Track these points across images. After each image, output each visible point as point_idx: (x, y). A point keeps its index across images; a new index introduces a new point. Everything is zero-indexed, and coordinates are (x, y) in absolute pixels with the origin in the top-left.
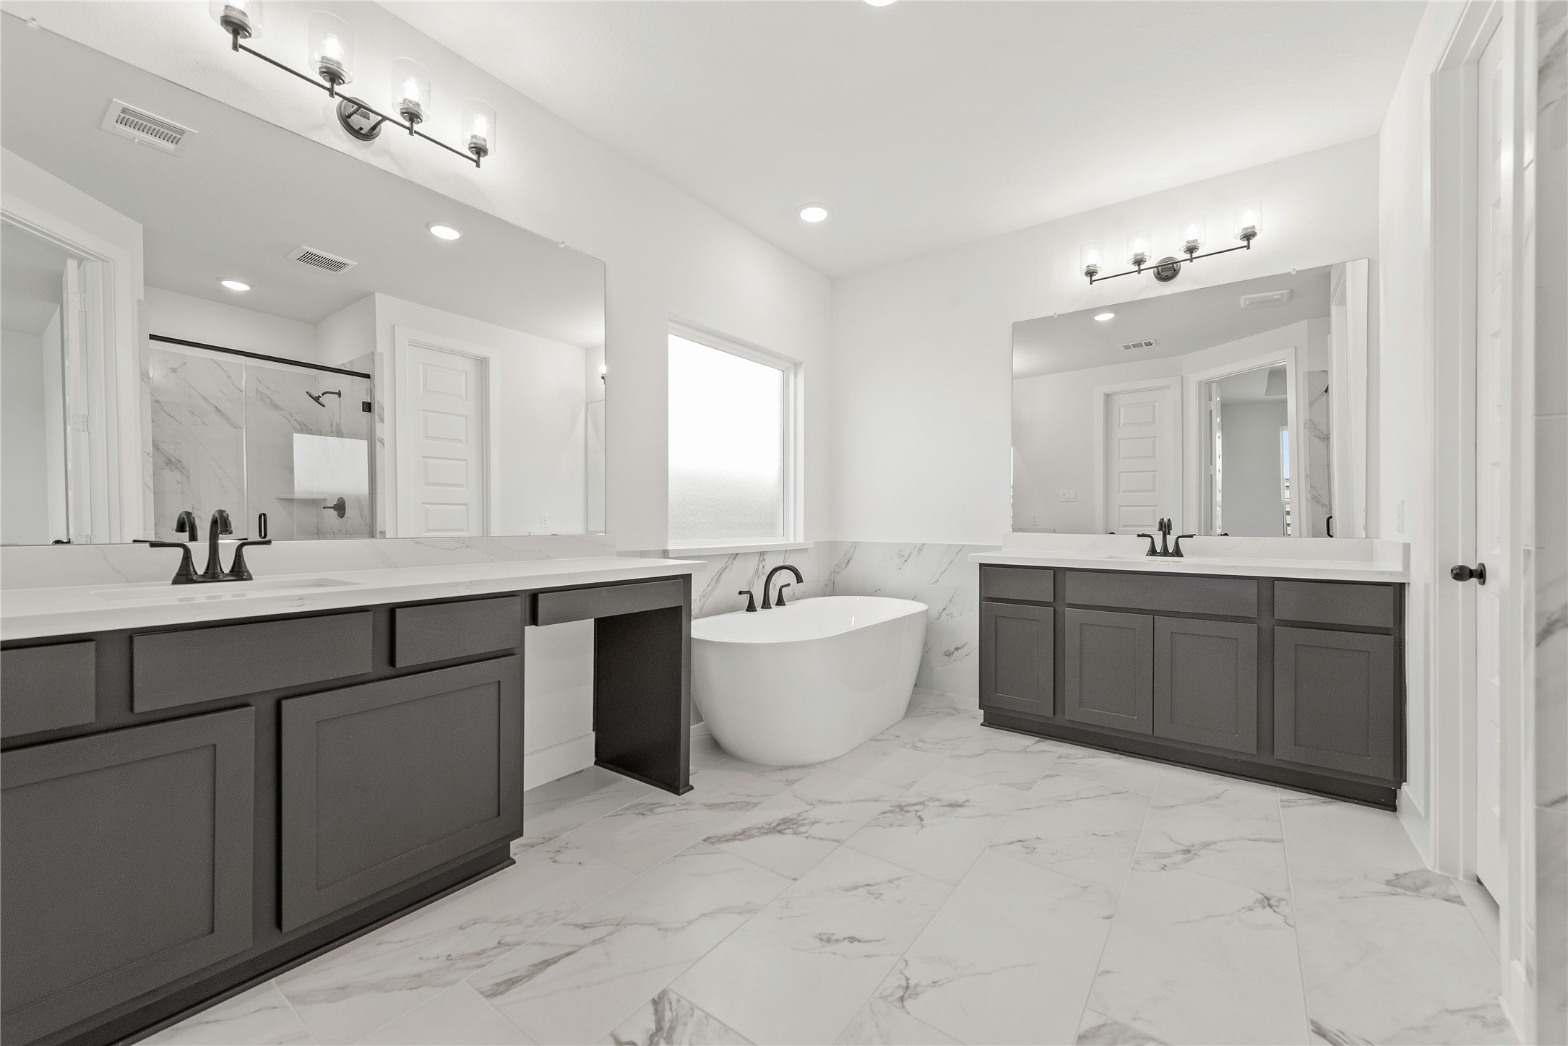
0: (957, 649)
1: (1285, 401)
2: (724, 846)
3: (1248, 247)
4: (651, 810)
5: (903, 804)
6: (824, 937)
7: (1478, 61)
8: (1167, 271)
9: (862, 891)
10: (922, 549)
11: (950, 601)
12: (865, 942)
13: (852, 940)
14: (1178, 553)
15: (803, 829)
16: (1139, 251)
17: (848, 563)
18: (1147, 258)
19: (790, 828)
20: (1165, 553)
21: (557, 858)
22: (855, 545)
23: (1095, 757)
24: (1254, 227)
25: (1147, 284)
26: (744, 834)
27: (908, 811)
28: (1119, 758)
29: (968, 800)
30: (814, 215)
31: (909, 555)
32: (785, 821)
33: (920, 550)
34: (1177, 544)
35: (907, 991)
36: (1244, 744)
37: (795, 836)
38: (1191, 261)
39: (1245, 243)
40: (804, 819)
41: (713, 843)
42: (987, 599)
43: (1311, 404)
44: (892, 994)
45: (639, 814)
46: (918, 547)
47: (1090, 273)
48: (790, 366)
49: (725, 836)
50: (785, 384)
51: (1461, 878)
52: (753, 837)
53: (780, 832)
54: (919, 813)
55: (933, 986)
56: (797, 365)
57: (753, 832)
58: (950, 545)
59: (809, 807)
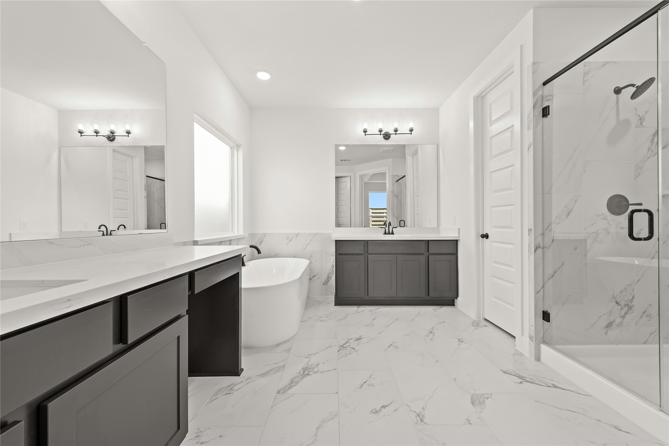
0: (314, 276)
1: (386, 183)
2: (290, 392)
3: (411, 134)
4: (232, 389)
5: (342, 345)
6: (374, 411)
7: (483, 97)
8: (387, 136)
9: (365, 385)
10: (298, 235)
11: (311, 257)
12: (388, 405)
13: (384, 407)
14: (393, 233)
15: (316, 370)
16: (380, 127)
17: (261, 243)
18: (383, 130)
19: (310, 372)
20: (389, 233)
21: (201, 441)
22: (265, 235)
23: (379, 308)
24: (413, 128)
25: (380, 140)
26: (292, 383)
27: (346, 347)
28: (385, 307)
29: (360, 336)
30: (263, 76)
31: (292, 238)
32: (305, 369)
33: (297, 236)
34: (392, 230)
35: (421, 417)
36: (422, 294)
37: (316, 374)
38: (396, 135)
39: (410, 133)
40: (312, 365)
41: (284, 393)
42: (338, 254)
43: (393, 185)
44: (417, 421)
45: (226, 394)
46: (296, 235)
47: (365, 131)
48: (235, 146)
49: (285, 386)
50: (232, 155)
51: (481, 320)
52: (299, 382)
53: (308, 375)
54: (351, 347)
55: (424, 410)
56: (238, 146)
57: (297, 379)
58: (310, 233)
59: (308, 359)
